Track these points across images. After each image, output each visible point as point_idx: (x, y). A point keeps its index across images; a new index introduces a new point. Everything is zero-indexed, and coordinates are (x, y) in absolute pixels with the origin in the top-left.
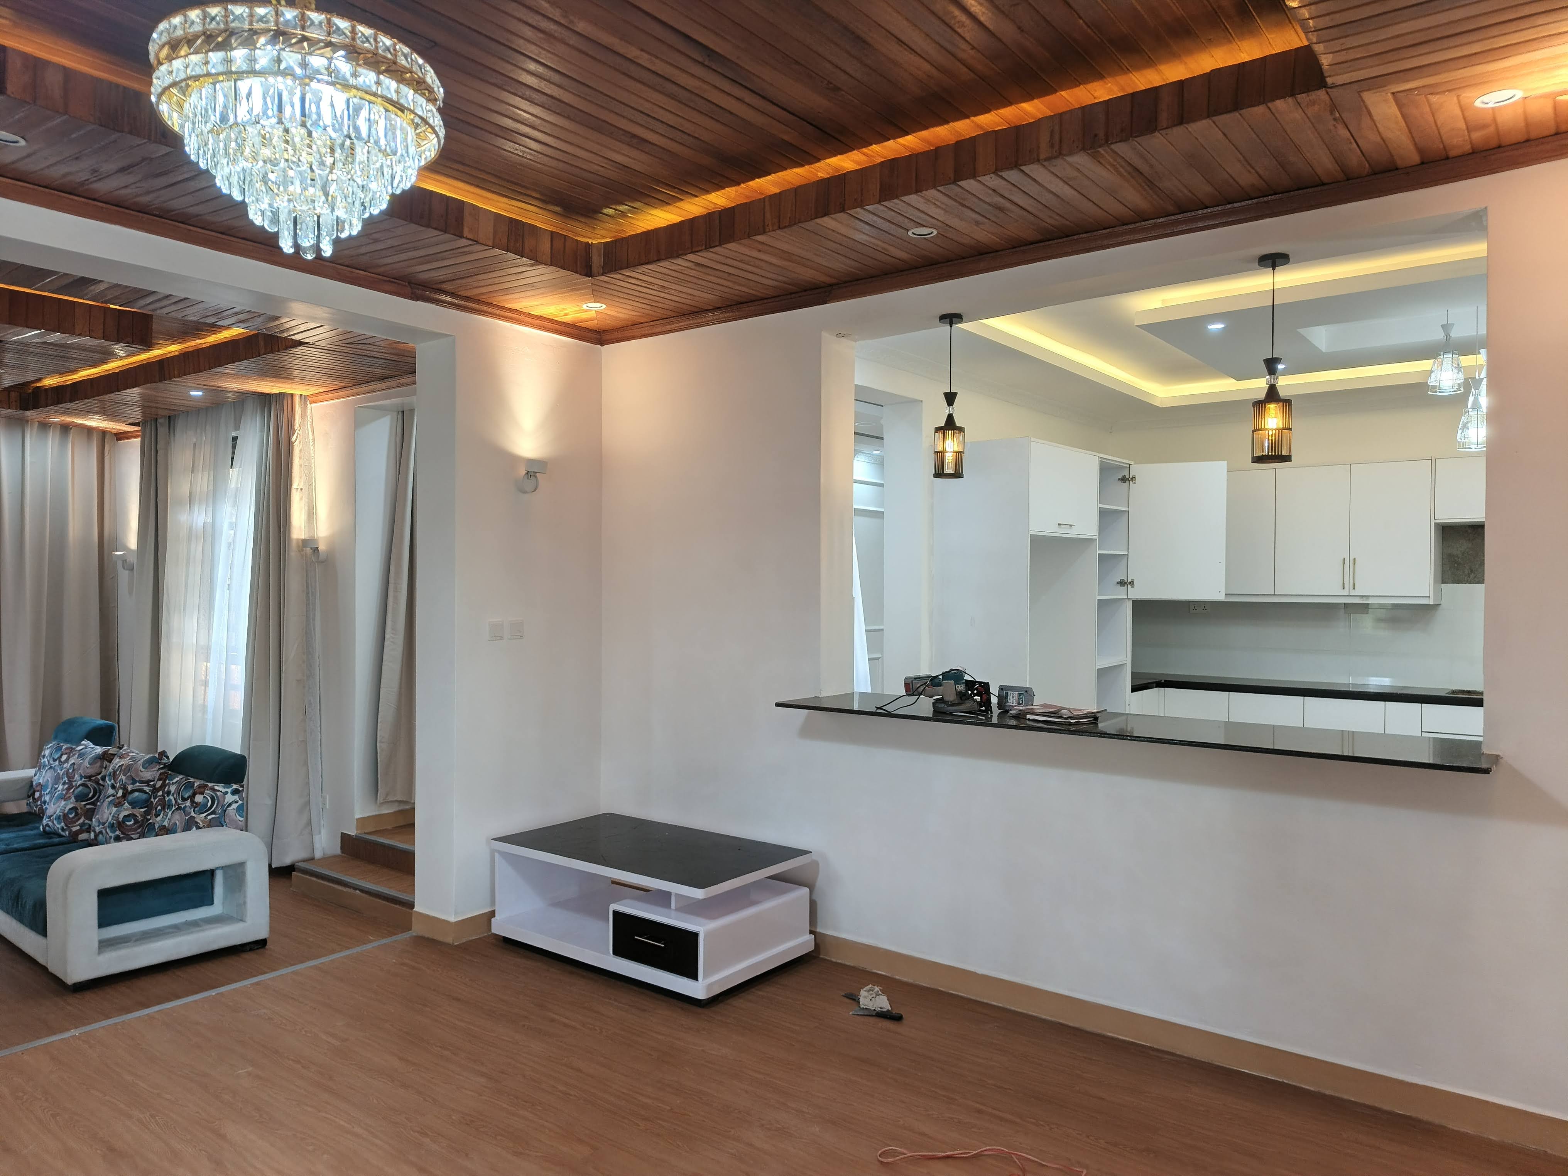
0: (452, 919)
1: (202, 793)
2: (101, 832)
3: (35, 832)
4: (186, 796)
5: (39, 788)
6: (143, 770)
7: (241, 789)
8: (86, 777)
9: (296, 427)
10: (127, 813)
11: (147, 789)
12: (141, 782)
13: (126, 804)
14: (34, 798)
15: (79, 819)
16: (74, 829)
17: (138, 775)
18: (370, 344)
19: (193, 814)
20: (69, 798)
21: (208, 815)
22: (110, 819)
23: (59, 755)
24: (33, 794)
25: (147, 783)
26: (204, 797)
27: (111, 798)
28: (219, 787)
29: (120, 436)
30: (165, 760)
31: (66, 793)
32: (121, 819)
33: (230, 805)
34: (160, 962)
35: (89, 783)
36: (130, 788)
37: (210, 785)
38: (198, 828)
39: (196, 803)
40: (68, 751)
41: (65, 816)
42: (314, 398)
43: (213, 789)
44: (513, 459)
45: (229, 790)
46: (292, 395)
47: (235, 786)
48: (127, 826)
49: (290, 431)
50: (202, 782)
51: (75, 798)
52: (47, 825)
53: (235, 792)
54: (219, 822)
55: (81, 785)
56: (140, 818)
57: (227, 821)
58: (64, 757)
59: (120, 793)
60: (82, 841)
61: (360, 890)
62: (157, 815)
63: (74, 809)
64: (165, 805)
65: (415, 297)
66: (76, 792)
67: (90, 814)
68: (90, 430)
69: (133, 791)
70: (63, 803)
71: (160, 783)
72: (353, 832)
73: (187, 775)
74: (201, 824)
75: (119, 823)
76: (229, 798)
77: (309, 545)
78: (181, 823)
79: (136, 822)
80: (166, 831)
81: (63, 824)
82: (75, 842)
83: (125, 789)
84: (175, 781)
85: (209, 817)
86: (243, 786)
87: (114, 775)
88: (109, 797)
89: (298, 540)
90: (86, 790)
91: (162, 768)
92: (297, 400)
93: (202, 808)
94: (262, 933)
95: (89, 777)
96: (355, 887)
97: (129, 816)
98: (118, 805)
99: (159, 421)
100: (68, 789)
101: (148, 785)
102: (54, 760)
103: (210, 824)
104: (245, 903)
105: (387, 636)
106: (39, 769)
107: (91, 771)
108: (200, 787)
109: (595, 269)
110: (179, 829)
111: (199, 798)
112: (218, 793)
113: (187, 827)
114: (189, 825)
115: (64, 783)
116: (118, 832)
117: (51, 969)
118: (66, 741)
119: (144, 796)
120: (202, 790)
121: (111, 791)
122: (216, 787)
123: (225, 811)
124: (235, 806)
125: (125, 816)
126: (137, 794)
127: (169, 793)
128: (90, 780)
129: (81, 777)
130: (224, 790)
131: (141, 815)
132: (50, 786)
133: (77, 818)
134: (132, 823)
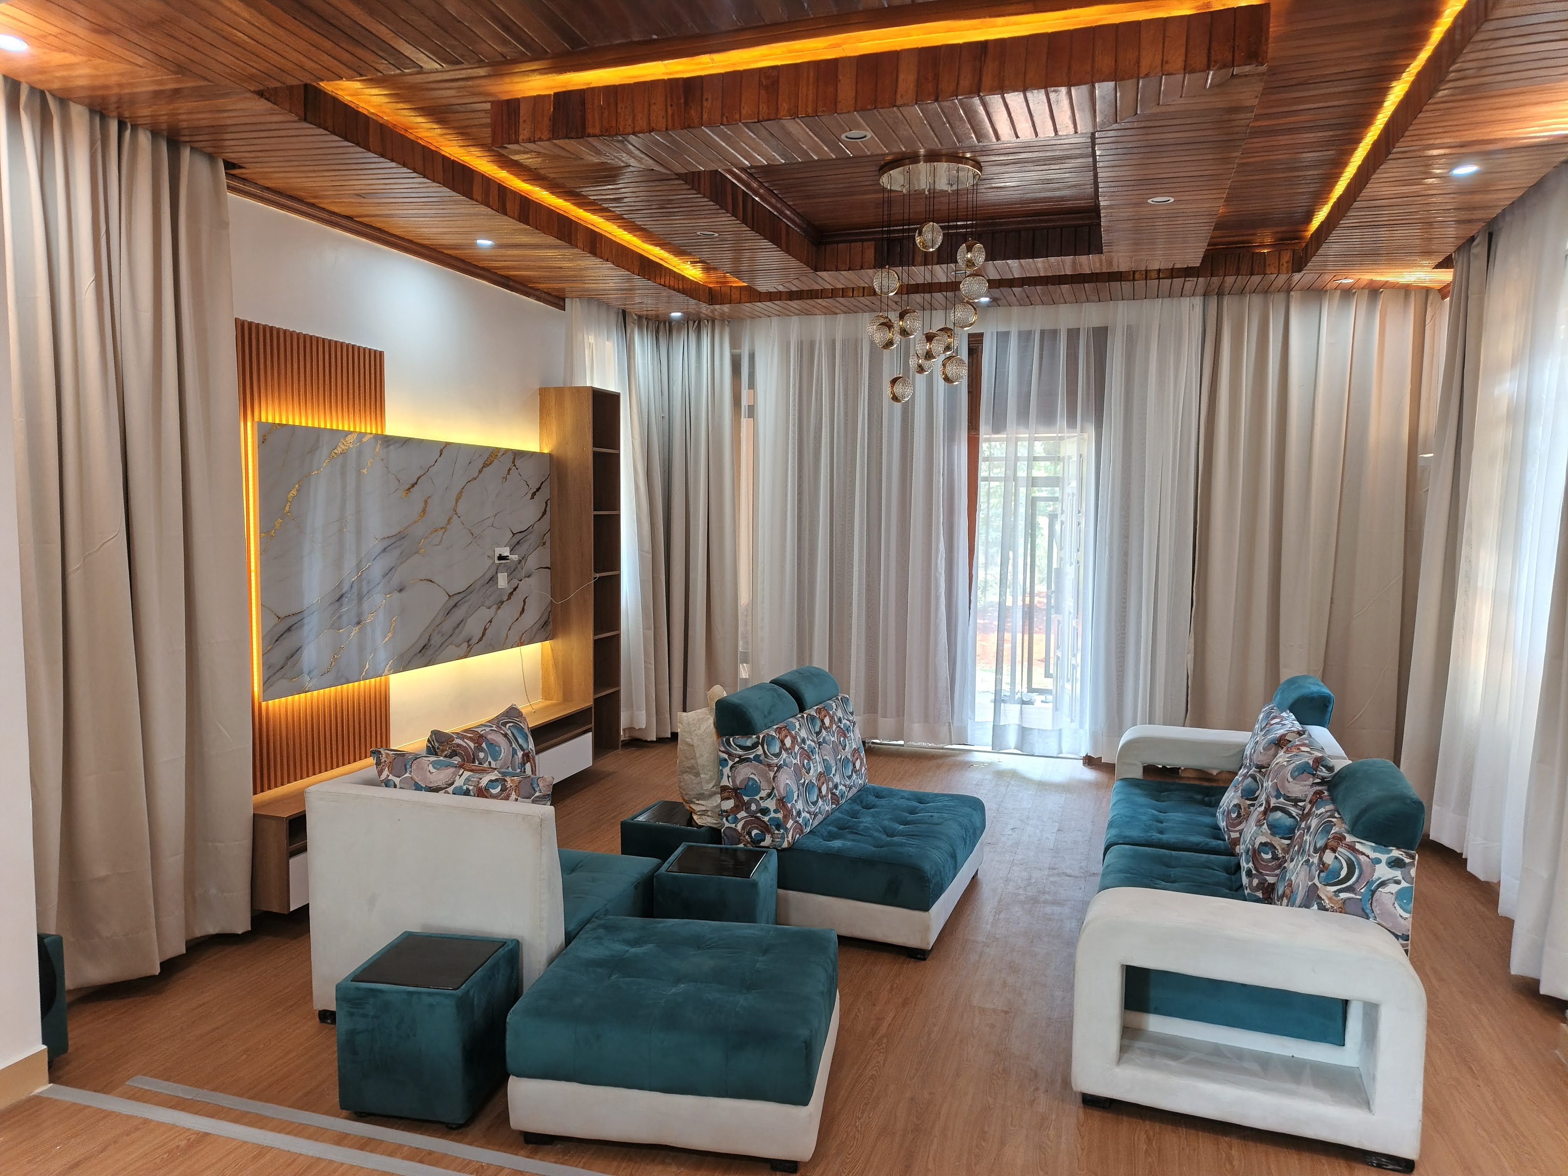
1: (1334, 850)
4: (1319, 846)
6: (1290, 779)
7: (1407, 860)
10: (1264, 839)
11: (1294, 811)
12: (1287, 798)
13: (1265, 826)
15: (1240, 822)
16: (1233, 834)
17: (1283, 786)
19: (1316, 881)
21: (1340, 891)
23: (1265, 724)
25: (1295, 801)
26: (1336, 858)
28: (1366, 847)
29: (1445, 291)
30: (1324, 772)
32: (1256, 846)
33: (1383, 884)
34: (1210, 1117)
35: (1257, 775)
36: (1273, 802)
37: (1355, 839)
38: (1322, 908)
39: (1324, 864)
43: (1351, 848)
45: (1384, 857)
47: (1396, 853)
50: (1345, 829)
51: (1243, 791)
53: (1396, 863)
54: (1360, 909)
56: (1279, 853)
57: (1377, 911)
59: (1263, 806)
62: (1292, 859)
63: (1238, 806)
64: (1301, 849)
68: (1406, 290)
69: (1276, 809)
71: (1308, 808)
73: (1337, 808)
74: (1327, 903)
75: (1254, 850)
76: (1383, 872)
78: (1302, 891)
82: (1231, 854)
84: (1320, 812)
85: (1343, 895)
86: (1411, 857)
91: (1317, 784)
93: (1331, 877)
94: (1405, 1147)
95: (1258, 767)
97: (1265, 844)
98: (1258, 823)
101: (1296, 806)
102: (1260, 730)
103: (1344, 908)
107: (1261, 758)
108: (1335, 836)
111: (1329, 857)
112: (1362, 858)
113: (1308, 902)
114: (1311, 898)
118: (1278, 707)
119: (1289, 821)
120: (1336, 844)
122: (1360, 846)
123: (1373, 892)
124: (1393, 888)
125: (1261, 844)
126: (1279, 814)
130: (1373, 855)
131: (1283, 849)
133: (1238, 820)
134: (1269, 856)
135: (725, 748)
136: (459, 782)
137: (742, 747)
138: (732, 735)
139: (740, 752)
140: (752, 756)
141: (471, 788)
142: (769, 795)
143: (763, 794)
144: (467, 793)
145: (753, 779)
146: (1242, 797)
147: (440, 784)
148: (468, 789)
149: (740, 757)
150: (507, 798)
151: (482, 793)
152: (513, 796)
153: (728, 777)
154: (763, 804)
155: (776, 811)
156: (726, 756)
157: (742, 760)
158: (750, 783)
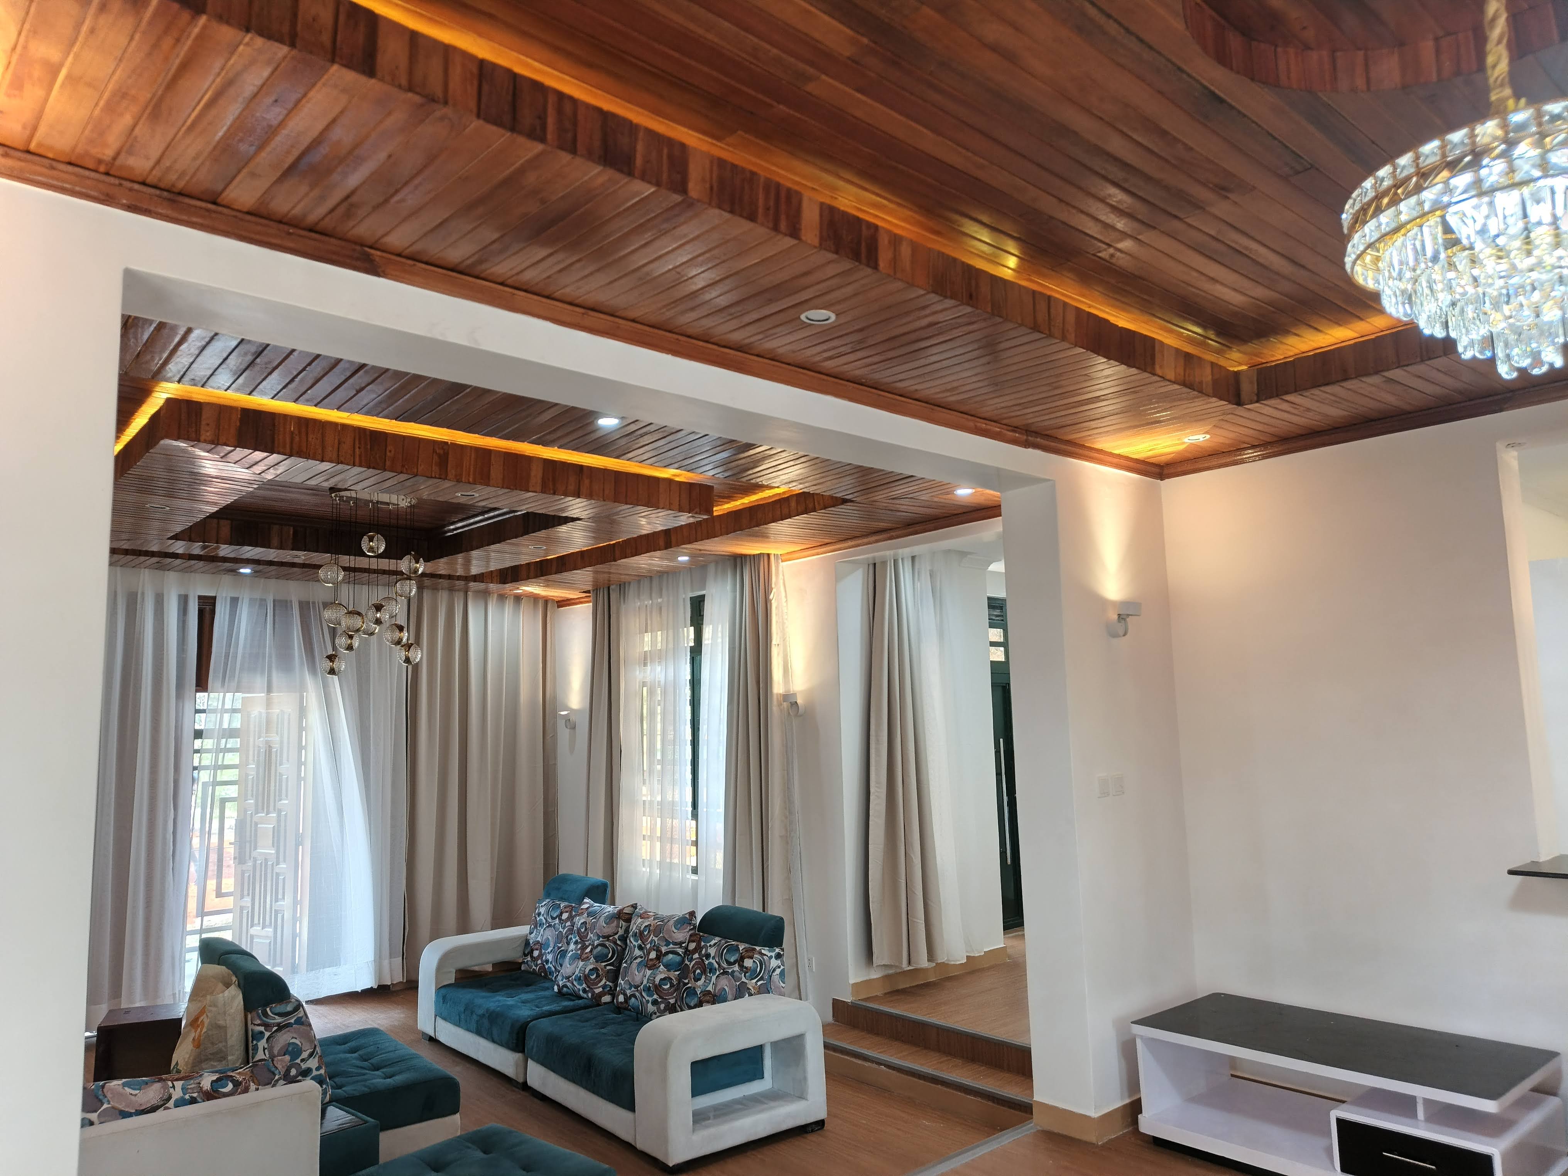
0: (1094, 1114)
1: (752, 958)
2: (634, 996)
3: (547, 993)
4: (732, 960)
5: (537, 947)
6: (675, 931)
7: (782, 953)
8: (604, 937)
9: (773, 586)
10: (663, 976)
11: (680, 951)
12: (675, 944)
13: (662, 967)
14: (532, 957)
15: (601, 980)
16: (597, 991)
17: (671, 937)
18: (911, 498)
19: (744, 980)
20: (587, 959)
21: (757, 981)
22: (645, 982)
23: (558, 913)
24: (532, 951)
25: (680, 944)
26: (754, 961)
27: (639, 960)
28: (765, 951)
29: (563, 603)
30: (693, 921)
31: (582, 953)
32: (657, 982)
33: (774, 970)
34: (743, 1142)
35: (607, 943)
36: (664, 949)
37: (758, 948)
38: (750, 995)
39: (746, 968)
40: (567, 909)
41: (586, 978)
42: (788, 557)
43: (758, 953)
44: (1103, 602)
45: (773, 954)
46: (769, 555)
47: (777, 950)
48: (664, 989)
49: (767, 591)
50: (747, 945)
51: (595, 958)
52: (565, 986)
53: (778, 956)
54: (765, 990)
55: (598, 945)
56: (675, 982)
57: (773, 987)
58: (565, 916)
59: (653, 955)
60: (605, 1003)
61: (885, 1066)
62: (697, 979)
63: (595, 970)
64: (707, 970)
65: (1027, 445)
66: (595, 952)
67: (614, 976)
68: (535, 598)
69: (667, 953)
70: (581, 964)
71: (692, 946)
72: (848, 999)
73: (724, 937)
74: (753, 991)
75: (655, 986)
76: (774, 963)
77: (789, 700)
78: (730, 989)
79: (672, 986)
80: (715, 998)
81: (584, 985)
82: (599, 1005)
83: (658, 951)
84: (712, 943)
85: (759, 983)
86: (783, 950)
87: (640, 935)
88: (636, 958)
89: (777, 694)
90: (605, 951)
91: (692, 929)
92: (772, 558)
93: (753, 974)
94: (821, 1113)
95: (607, 937)
96: (879, 1063)
97: (665, 979)
98: (652, 966)
99: (612, 587)
100: (584, 948)
101: (681, 947)
102: (553, 918)
103: (759, 991)
104: (805, 1079)
105: (872, 790)
106: (536, 927)
107: (608, 930)
108: (747, 950)
109: (1244, 396)
110: (730, 997)
111: (748, 963)
112: (765, 957)
113: (739, 995)
114: (741, 992)
115: (576, 943)
116: (655, 996)
117: (640, 1146)
118: (562, 899)
119: (678, 959)
120: (750, 954)
121: (637, 952)
122: (763, 951)
123: (771, 976)
124: (778, 971)
125: (661, 979)
126: (671, 956)
127: (708, 956)
128: (608, 940)
129: (599, 937)
130: (769, 954)
131: (676, 979)
132: (552, 945)
133: (599, 979)
134: (668, 986)
135: (261, 1019)
136: (177, 1094)
137: (280, 1015)
138: (267, 1004)
139: (279, 1020)
140: (292, 1021)
141: (195, 1095)
142: (311, 1055)
143: (305, 1055)
144: (193, 1101)
145: (293, 1043)
146: (597, 962)
147: (155, 1102)
148: (191, 1097)
149: (278, 1025)
150: (246, 1090)
151: (210, 1095)
152: (253, 1086)
153: (264, 1049)
154: (304, 1066)
155: (318, 1069)
156: (262, 1029)
157: (281, 1027)
158: (290, 1049)
